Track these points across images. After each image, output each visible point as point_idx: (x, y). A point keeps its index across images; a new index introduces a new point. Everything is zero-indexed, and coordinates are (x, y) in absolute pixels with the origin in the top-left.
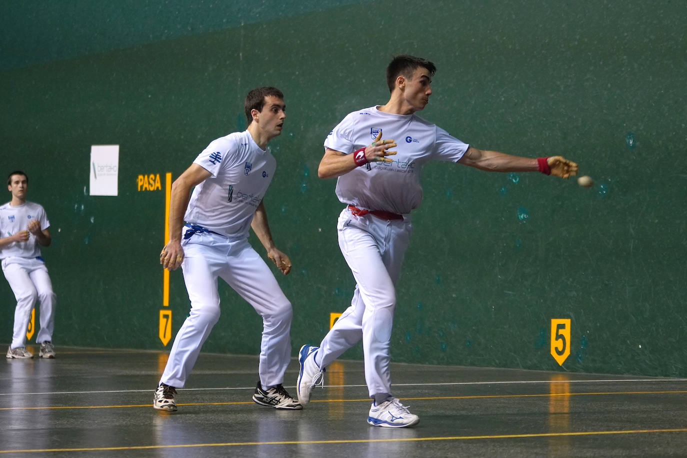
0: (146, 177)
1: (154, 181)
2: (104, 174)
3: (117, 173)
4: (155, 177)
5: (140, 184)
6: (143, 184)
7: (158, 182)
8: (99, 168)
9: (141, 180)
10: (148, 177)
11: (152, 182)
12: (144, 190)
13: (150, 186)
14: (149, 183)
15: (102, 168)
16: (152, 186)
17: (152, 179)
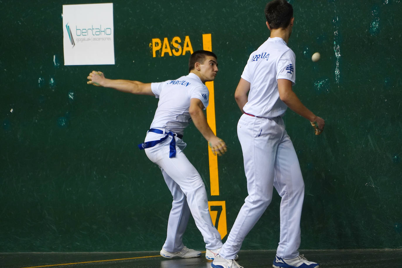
0: (166, 40)
1: (182, 44)
2: (89, 39)
3: (112, 36)
4: (183, 39)
5: (155, 49)
6: (161, 49)
7: (188, 46)
8: (79, 32)
9: (157, 44)
10: (170, 41)
11: (176, 45)
12: (163, 55)
13: (174, 51)
14: (172, 47)
15: (84, 32)
16: (177, 50)
17: (176, 42)
